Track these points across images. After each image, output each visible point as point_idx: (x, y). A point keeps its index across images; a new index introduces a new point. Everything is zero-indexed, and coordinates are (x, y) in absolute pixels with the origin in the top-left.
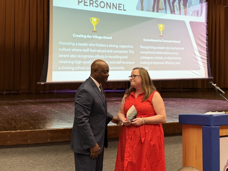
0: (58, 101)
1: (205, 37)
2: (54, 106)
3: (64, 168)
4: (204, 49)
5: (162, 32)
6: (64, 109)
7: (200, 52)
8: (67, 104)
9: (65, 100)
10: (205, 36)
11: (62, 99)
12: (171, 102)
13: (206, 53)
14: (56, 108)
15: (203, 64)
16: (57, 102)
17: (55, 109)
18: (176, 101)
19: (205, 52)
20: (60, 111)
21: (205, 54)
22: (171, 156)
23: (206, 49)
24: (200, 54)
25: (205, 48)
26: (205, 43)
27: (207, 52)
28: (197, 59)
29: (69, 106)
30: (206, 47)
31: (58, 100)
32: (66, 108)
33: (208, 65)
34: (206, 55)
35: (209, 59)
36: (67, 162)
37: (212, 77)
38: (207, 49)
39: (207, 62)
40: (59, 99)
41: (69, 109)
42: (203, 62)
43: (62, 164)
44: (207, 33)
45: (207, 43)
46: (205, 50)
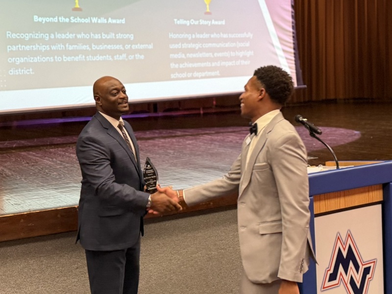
0: (14, 146)
1: (288, 11)
2: (4, 160)
3: (20, 288)
4: (288, 33)
5: (209, 5)
6: (22, 165)
7: (280, 39)
8: (31, 153)
9: (30, 144)
10: (290, 9)
11: (23, 142)
12: (231, 137)
13: (292, 41)
14: (8, 163)
15: (288, 63)
16: (12, 148)
17: (5, 167)
18: (241, 132)
19: (290, 40)
20: (14, 171)
21: (290, 43)
22: (230, 247)
23: (291, 34)
24: (282, 44)
25: (290, 32)
26: (289, 22)
27: (294, 40)
28: (276, 54)
29: (34, 158)
30: (291, 30)
31: (15, 143)
32: (28, 163)
33: (296, 64)
34: (292, 46)
35: (297, 52)
36: (25, 276)
37: (304, 84)
38: (293, 33)
39: (295, 57)
40: (18, 142)
41: (33, 166)
42: (287, 59)
43: (16, 281)
44: (293, 4)
45: (293, 23)
46: (290, 36)
